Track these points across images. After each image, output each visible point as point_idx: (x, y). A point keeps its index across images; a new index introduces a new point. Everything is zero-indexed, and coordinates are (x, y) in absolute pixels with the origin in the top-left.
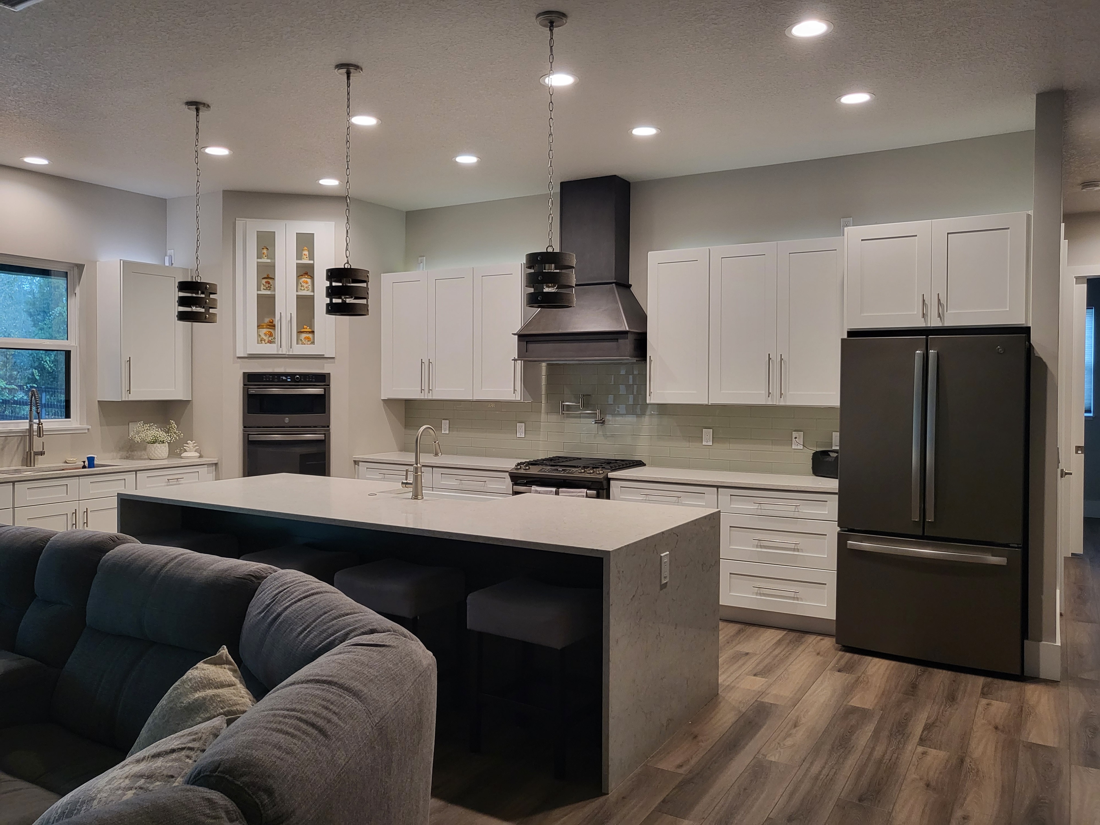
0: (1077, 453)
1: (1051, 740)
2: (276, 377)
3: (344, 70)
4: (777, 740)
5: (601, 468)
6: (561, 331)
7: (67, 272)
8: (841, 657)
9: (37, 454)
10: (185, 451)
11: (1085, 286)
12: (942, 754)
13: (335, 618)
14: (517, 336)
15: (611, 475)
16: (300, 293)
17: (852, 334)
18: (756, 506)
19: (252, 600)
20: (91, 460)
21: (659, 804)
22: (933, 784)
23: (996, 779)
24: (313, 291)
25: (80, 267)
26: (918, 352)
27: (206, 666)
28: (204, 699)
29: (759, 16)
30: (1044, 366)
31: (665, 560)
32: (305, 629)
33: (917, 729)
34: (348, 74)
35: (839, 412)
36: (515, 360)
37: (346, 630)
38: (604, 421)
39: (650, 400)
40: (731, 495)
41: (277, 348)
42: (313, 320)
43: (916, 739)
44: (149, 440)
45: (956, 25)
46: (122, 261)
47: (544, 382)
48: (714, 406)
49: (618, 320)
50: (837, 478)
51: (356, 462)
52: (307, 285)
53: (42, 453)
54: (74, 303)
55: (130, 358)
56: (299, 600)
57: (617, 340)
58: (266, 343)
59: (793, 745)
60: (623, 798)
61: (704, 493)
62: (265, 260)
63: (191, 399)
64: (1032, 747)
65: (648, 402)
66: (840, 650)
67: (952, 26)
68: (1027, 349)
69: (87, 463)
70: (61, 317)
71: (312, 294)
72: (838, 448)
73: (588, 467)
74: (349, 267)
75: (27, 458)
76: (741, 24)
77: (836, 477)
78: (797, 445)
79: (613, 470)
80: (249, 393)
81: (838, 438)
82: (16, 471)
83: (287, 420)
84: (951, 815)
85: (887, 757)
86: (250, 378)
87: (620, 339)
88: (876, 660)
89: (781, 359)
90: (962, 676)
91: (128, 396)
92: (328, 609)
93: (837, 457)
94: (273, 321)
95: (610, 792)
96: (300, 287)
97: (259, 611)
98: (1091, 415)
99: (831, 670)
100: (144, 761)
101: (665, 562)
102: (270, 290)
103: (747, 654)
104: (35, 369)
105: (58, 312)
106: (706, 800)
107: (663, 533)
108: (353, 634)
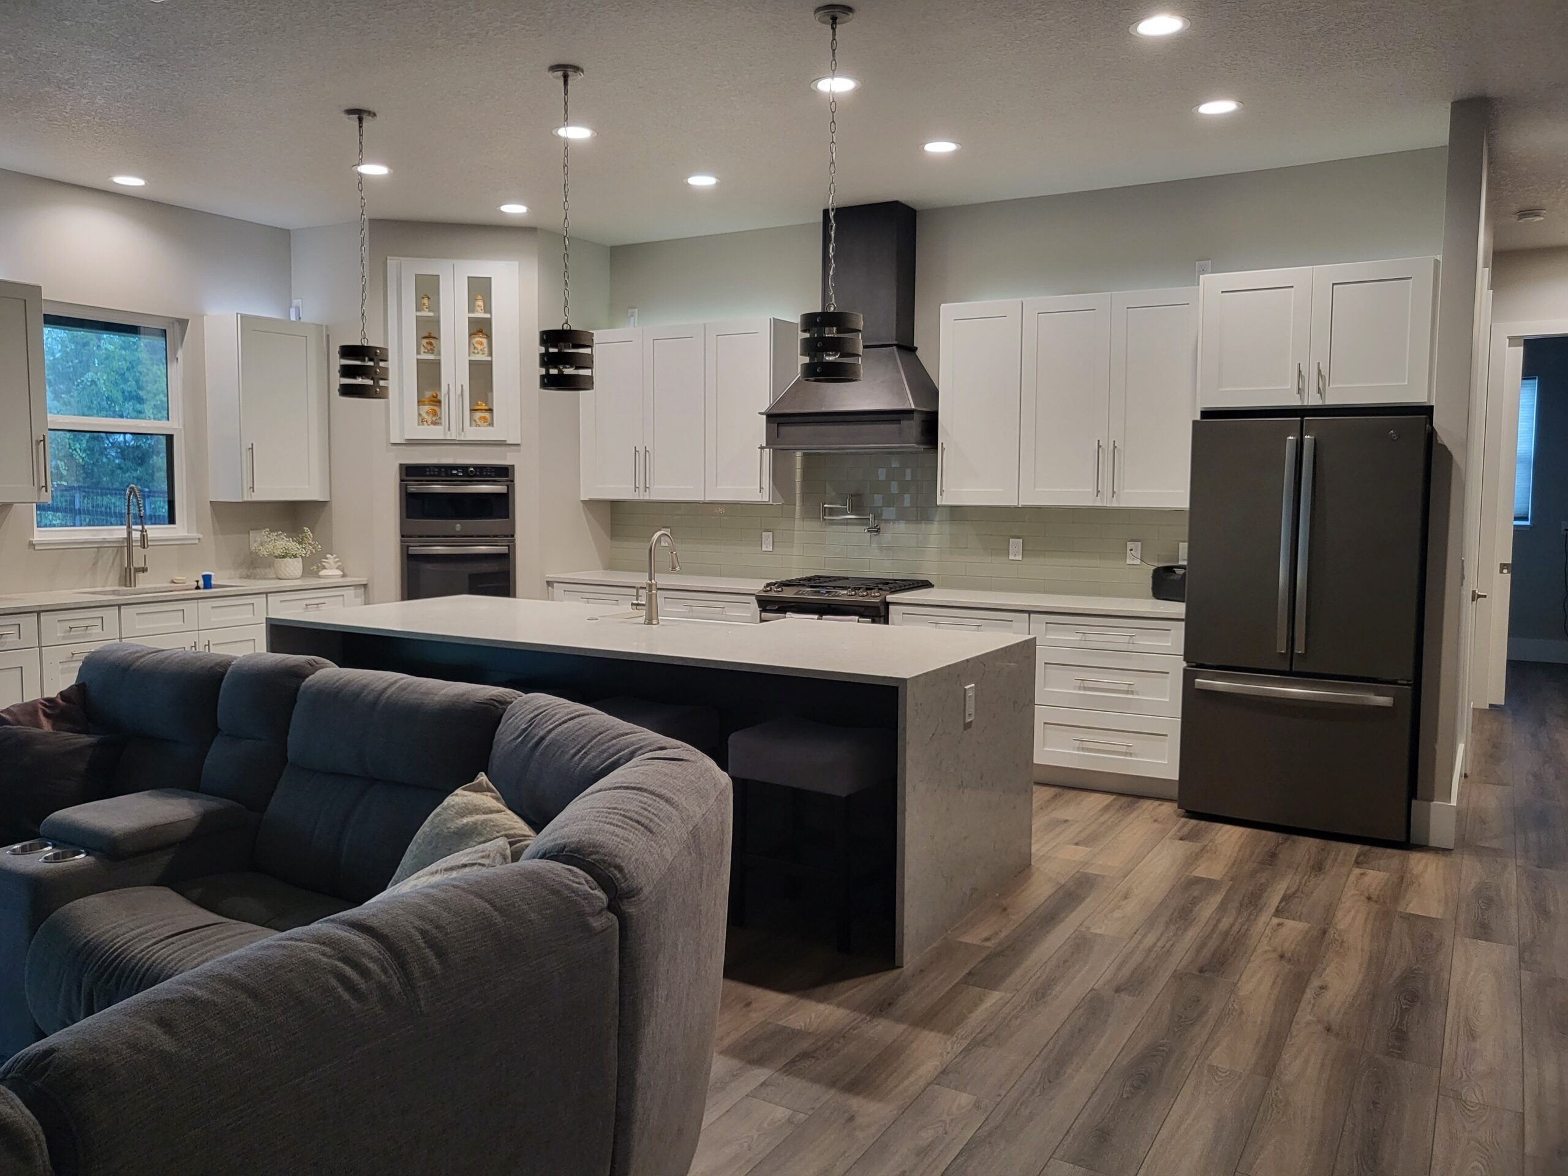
0: (1501, 572)
1: (1434, 909)
2: (443, 470)
3: (560, 73)
4: (1103, 913)
5: (876, 590)
6: (824, 409)
7: (165, 331)
8: (1184, 825)
9: (137, 570)
10: (324, 568)
11: (1521, 349)
12: (1302, 926)
13: (614, 738)
14: (765, 417)
15: (890, 598)
16: (473, 358)
17: (1206, 414)
18: (1078, 637)
19: (500, 727)
20: (207, 579)
21: (965, 976)
22: (1288, 955)
23: (1362, 950)
24: (490, 354)
25: (183, 323)
26: (1290, 438)
27: (466, 793)
28: (475, 823)
29: (1097, 10)
30: (1448, 456)
31: (970, 694)
32: (579, 751)
33: (1274, 900)
34: (566, 77)
35: (1187, 516)
36: (762, 448)
37: (630, 749)
38: (879, 529)
39: (942, 500)
40: (1047, 623)
41: (445, 430)
42: (490, 394)
43: (1272, 910)
44: (277, 553)
45: (1347, 21)
46: (239, 316)
47: (798, 478)
48: (1024, 508)
49: (901, 395)
50: (1183, 602)
51: (549, 583)
52: (482, 347)
53: (144, 570)
54: (176, 371)
55: (252, 444)
56: (564, 722)
57: (898, 421)
58: (428, 425)
59: (1124, 917)
60: (922, 971)
61: (1012, 621)
62: (426, 313)
63: (328, 500)
64: (1411, 919)
65: (939, 503)
66: (1183, 817)
67: (1340, 23)
68: (1428, 434)
69: (201, 583)
70: (93, 387)
71: (489, 359)
72: (1185, 563)
73: (860, 588)
74: (568, 328)
75: (126, 576)
76: (1073, 19)
77: (1182, 600)
78: (1133, 559)
79: (893, 592)
80: (408, 491)
81: (1186, 550)
82: (114, 592)
83: (458, 527)
84: (1306, 985)
85: (1236, 928)
86: (410, 472)
87: (903, 420)
88: (1227, 827)
89: (1115, 447)
90: (1334, 844)
91: (251, 495)
92: (603, 729)
93: (1184, 574)
94: (437, 395)
95: (904, 964)
96: (472, 350)
97: (512, 737)
98: (1528, 523)
99: (1170, 838)
100: (438, 874)
101: (970, 696)
102: (432, 353)
103: (1066, 821)
104: (61, 461)
105: (90, 380)
106: (1018, 972)
107: (967, 661)
108: (640, 752)
